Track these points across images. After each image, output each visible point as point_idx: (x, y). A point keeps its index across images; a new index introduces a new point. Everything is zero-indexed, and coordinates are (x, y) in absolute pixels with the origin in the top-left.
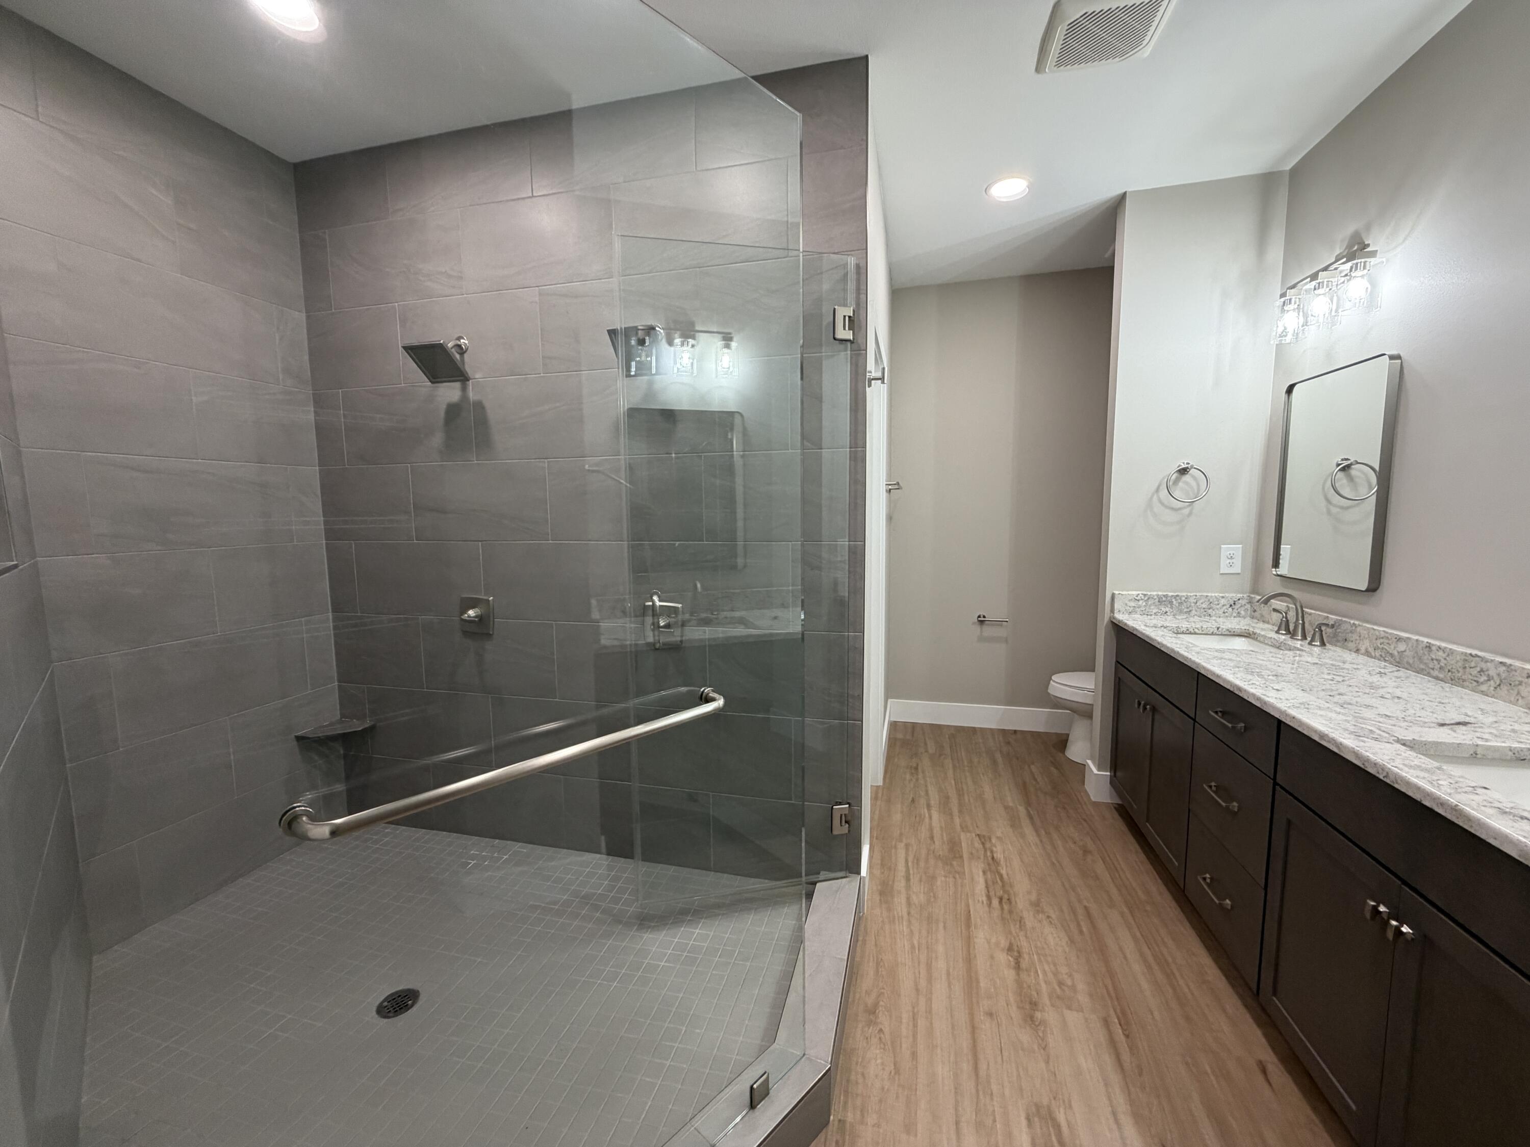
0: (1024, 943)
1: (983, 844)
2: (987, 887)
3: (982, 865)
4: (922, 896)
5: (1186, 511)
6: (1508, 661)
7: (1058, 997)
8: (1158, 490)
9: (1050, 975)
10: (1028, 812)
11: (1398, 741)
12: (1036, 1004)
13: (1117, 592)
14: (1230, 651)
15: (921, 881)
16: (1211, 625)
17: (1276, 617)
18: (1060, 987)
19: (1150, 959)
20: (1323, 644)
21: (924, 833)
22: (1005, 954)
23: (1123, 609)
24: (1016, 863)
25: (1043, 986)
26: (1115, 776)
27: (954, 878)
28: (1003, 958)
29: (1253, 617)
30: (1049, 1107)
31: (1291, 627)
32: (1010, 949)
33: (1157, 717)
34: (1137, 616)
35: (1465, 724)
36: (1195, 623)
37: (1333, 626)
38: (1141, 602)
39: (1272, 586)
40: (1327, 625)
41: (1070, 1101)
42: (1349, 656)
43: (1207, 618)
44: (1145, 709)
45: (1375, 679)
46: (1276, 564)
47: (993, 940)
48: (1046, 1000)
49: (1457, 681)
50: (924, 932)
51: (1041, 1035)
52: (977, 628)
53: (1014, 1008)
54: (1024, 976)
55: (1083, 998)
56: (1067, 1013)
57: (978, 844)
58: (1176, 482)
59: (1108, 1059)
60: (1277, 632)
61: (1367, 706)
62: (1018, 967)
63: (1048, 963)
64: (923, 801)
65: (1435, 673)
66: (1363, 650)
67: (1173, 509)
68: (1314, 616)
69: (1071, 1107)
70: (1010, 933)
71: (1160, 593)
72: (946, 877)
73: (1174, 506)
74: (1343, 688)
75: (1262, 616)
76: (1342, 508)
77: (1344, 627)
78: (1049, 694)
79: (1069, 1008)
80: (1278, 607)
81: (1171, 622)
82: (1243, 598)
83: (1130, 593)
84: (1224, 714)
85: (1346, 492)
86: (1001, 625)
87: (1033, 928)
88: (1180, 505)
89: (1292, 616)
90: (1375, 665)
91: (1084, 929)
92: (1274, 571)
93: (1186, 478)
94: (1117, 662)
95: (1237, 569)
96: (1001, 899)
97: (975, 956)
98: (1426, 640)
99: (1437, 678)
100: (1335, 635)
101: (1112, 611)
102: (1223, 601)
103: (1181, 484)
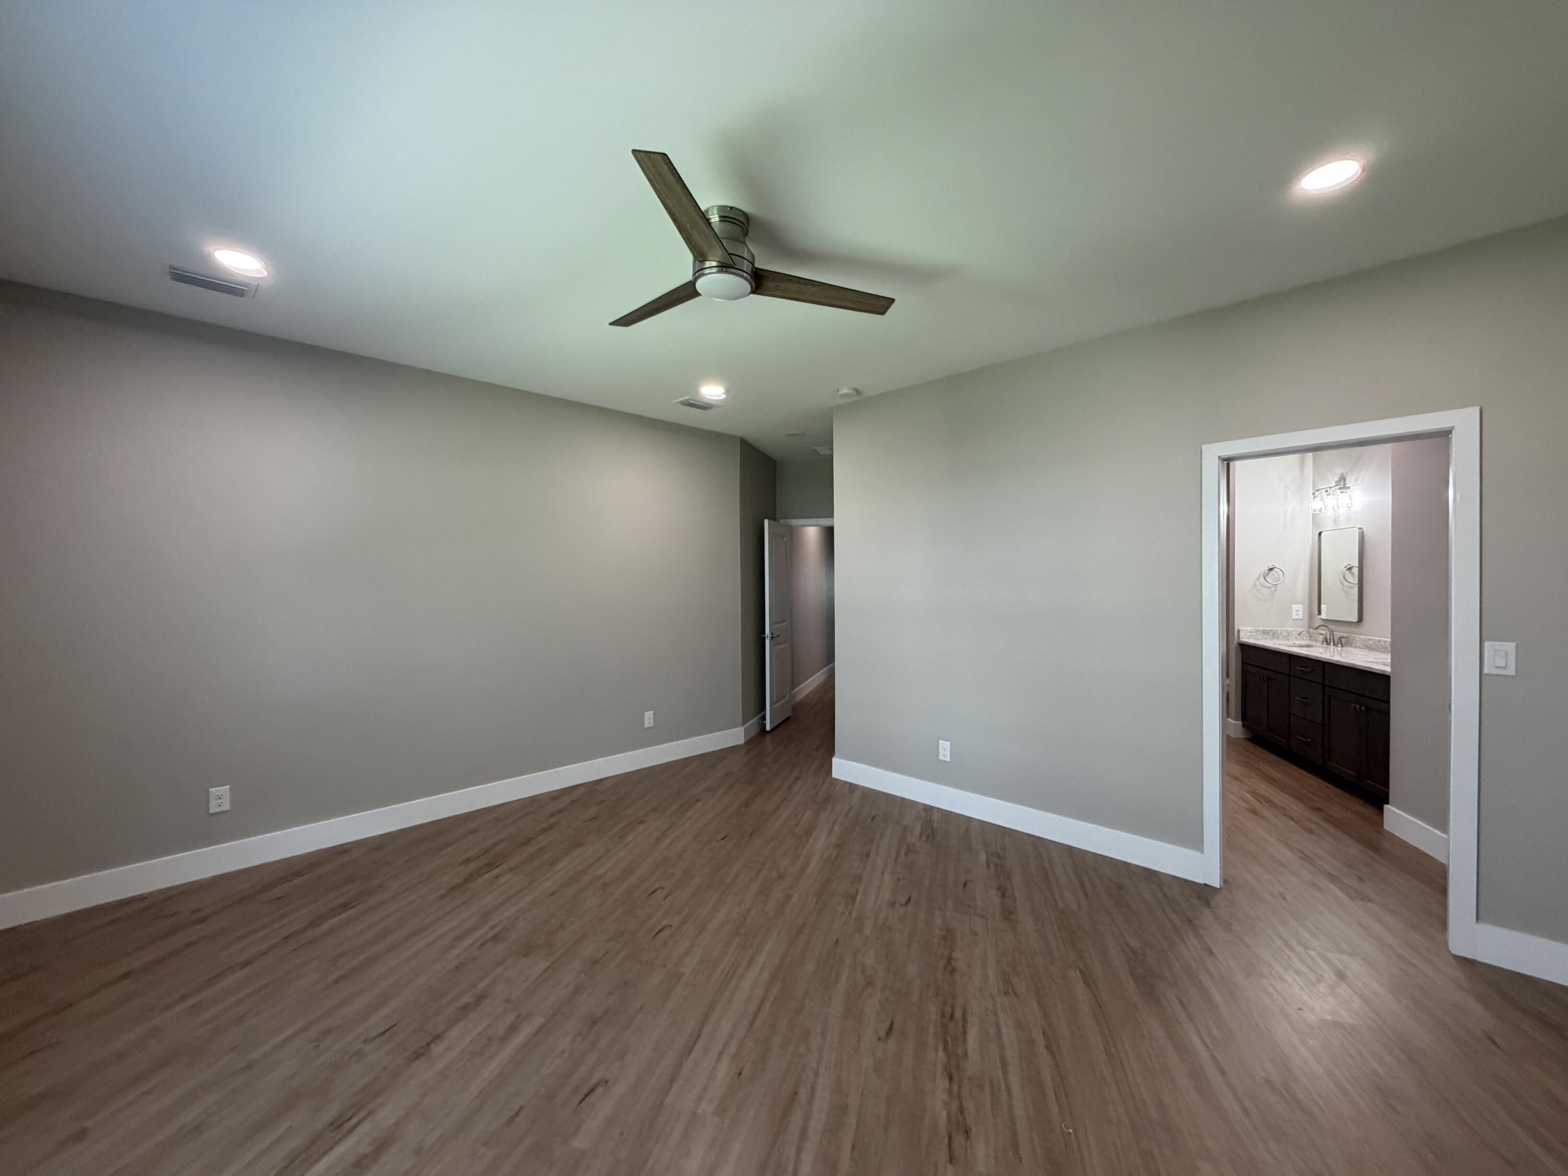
5: (1273, 589)
8: (1259, 578)
13: (1240, 628)
16: (1290, 643)
17: (1321, 638)
20: (1342, 646)
23: (1244, 637)
29: (1310, 639)
31: (1328, 642)
33: (1269, 682)
34: (1252, 640)
36: (1282, 642)
37: (1345, 638)
38: (1253, 633)
39: (1318, 622)
40: (1343, 638)
42: (1353, 649)
43: (1287, 640)
46: (1319, 613)
58: (1268, 573)
60: (1322, 645)
67: (1267, 587)
68: (1338, 635)
71: (1263, 629)
75: (1315, 638)
76: (1348, 587)
77: (1351, 637)
80: (1321, 633)
81: (1270, 642)
82: (1305, 630)
83: (1248, 628)
88: (1269, 585)
89: (1328, 636)
92: (1319, 617)
93: (1273, 572)
94: (1243, 661)
95: (1301, 616)
98: (1379, 639)
100: (1346, 642)
101: (1239, 637)
102: (1295, 632)
103: (1270, 575)
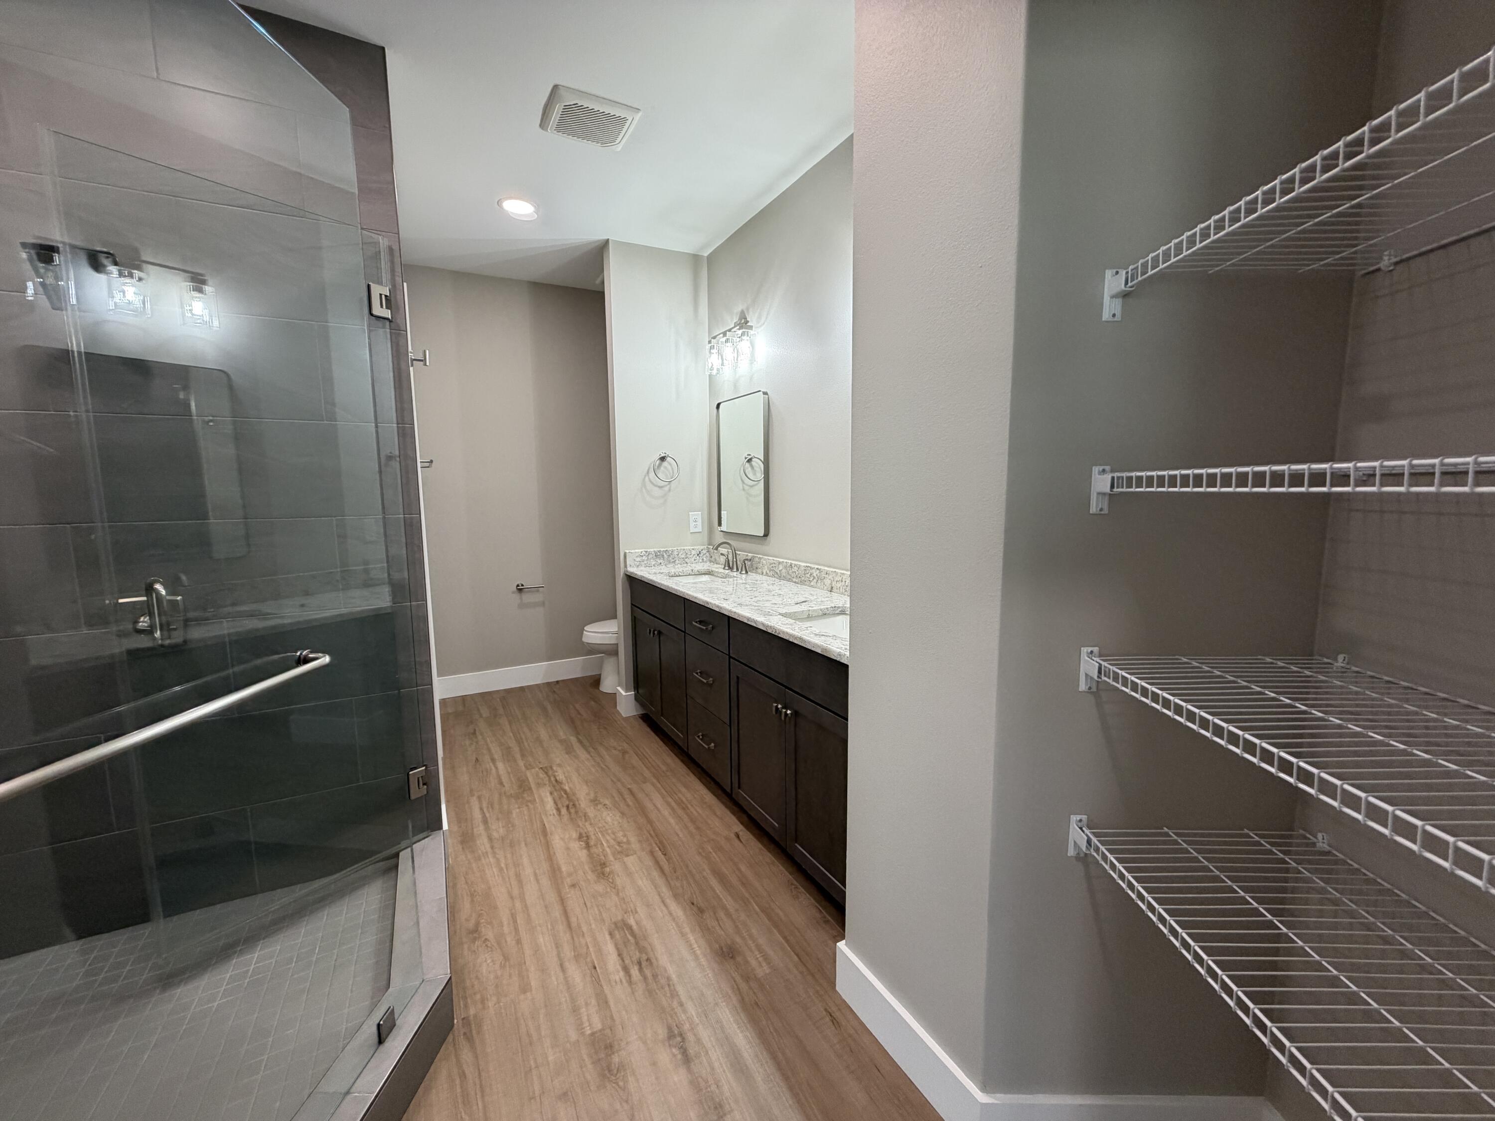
0: (590, 829)
1: (546, 773)
2: (555, 803)
3: (549, 789)
4: (501, 831)
5: (666, 489)
6: (819, 567)
7: (619, 852)
8: (648, 472)
9: (612, 842)
10: (578, 738)
11: (780, 614)
12: (604, 864)
13: (627, 551)
14: (701, 582)
15: (498, 819)
16: (688, 569)
17: (723, 559)
18: (620, 846)
19: (673, 804)
20: (747, 572)
21: (493, 782)
22: (577, 842)
23: (632, 564)
24: (575, 777)
25: (608, 850)
26: (638, 692)
27: (527, 806)
28: (576, 845)
29: (711, 561)
30: (623, 920)
31: (731, 564)
32: (580, 837)
33: (662, 638)
34: (642, 568)
35: (805, 602)
36: (679, 569)
37: (750, 560)
38: (644, 557)
39: (719, 538)
40: (747, 560)
41: (635, 909)
42: (759, 577)
43: (685, 565)
44: (654, 634)
45: (771, 587)
46: (720, 524)
47: (567, 836)
48: (611, 858)
49: (802, 583)
50: (509, 856)
51: (611, 880)
52: (517, 596)
53: (590, 872)
54: (594, 850)
55: (635, 846)
56: (626, 859)
57: (542, 775)
58: (660, 465)
59: (655, 874)
60: (724, 569)
61: (767, 601)
62: (588, 846)
63: (608, 834)
64: (487, 758)
65: (794, 580)
66: (765, 573)
67: (658, 487)
68: (742, 555)
69: (637, 912)
70: (579, 826)
71: (656, 550)
72: (519, 808)
73: (659, 485)
74: (757, 594)
75: (716, 560)
77: (757, 559)
78: (583, 642)
79: (627, 856)
80: (723, 552)
81: (664, 569)
82: (704, 549)
83: (637, 551)
84: (700, 622)
85: (751, 476)
86: (538, 591)
87: (596, 816)
88: (663, 484)
89: (730, 557)
90: (771, 580)
91: (631, 803)
92: (719, 528)
93: (665, 464)
94: (632, 604)
95: (699, 529)
96: (568, 807)
97: (554, 853)
98: (790, 561)
99: (795, 582)
100: (752, 565)
101: (626, 566)
102: (693, 552)
103: (662, 468)
